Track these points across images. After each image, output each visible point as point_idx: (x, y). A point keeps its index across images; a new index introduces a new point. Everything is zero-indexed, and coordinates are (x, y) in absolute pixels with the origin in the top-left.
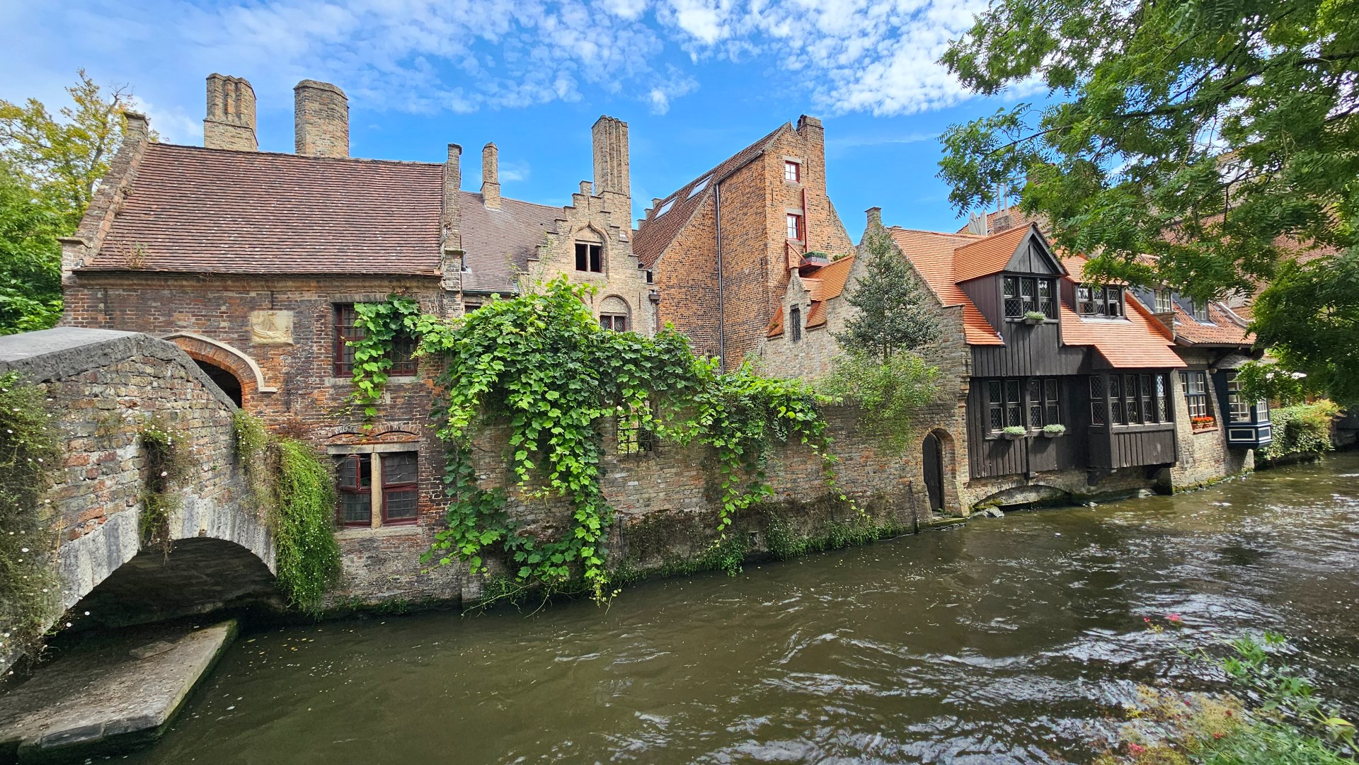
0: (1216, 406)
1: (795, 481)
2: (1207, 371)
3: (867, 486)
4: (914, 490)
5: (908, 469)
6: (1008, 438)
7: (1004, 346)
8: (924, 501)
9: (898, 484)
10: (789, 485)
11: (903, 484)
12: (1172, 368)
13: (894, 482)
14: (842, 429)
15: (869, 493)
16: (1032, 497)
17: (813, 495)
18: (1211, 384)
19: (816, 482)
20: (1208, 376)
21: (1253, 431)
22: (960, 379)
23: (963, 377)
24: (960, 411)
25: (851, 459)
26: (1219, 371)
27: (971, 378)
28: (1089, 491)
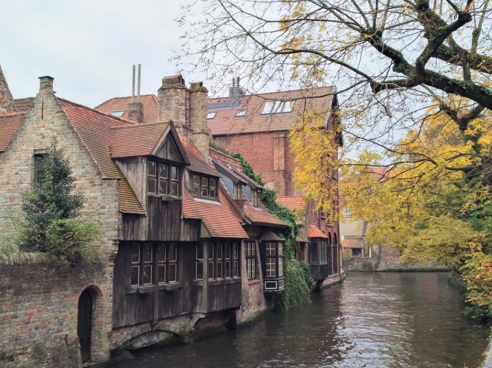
0: (260, 265)
2: (257, 241)
3: (29, 342)
4: (69, 342)
5: (65, 323)
6: (141, 292)
7: (145, 215)
8: (76, 352)
9: (56, 338)
11: (60, 338)
12: (241, 239)
13: (53, 336)
18: (258, 250)
20: (257, 245)
21: (276, 282)
22: (112, 242)
23: (115, 241)
24: (109, 269)
26: (262, 241)
27: (120, 241)
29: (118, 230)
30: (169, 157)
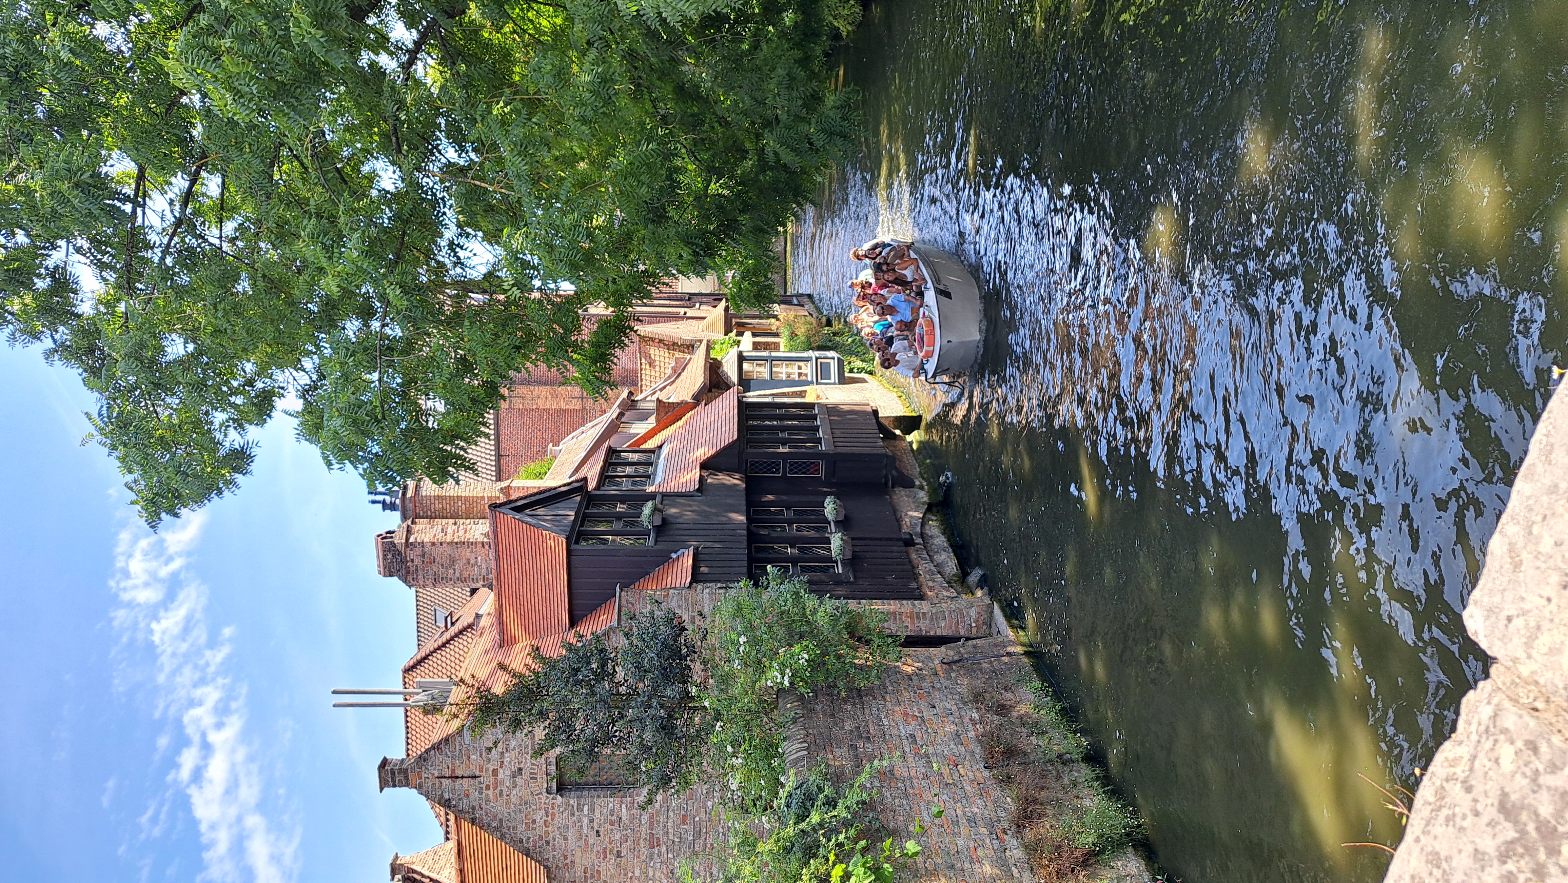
1: (972, 821)
3: (961, 717)
4: (956, 658)
6: (849, 555)
7: (696, 549)
8: (975, 646)
9: (949, 678)
10: (984, 831)
11: (947, 672)
12: (739, 401)
13: (946, 683)
14: (853, 747)
15: (975, 715)
16: (940, 541)
17: (996, 793)
19: (968, 788)
25: (913, 736)
28: (921, 488)
29: (726, 588)
30: (569, 513)
